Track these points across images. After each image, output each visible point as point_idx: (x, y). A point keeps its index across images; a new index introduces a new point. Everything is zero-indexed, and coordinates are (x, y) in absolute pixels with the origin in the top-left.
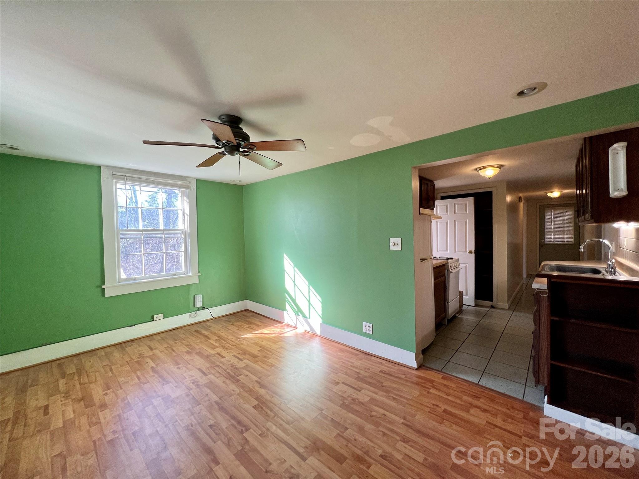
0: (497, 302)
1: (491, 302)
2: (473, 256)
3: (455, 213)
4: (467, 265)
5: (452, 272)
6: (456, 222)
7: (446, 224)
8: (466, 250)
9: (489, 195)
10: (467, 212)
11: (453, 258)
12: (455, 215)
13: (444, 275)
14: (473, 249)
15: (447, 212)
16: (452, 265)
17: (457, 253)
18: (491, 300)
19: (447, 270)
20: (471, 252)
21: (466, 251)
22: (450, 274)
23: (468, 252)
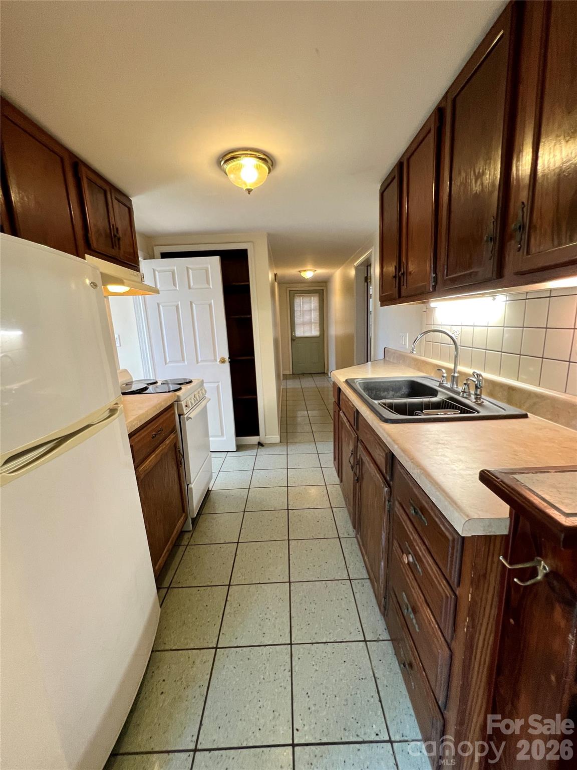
0: (265, 436)
1: (258, 437)
2: (227, 367)
3: (190, 288)
4: (219, 385)
5: (190, 418)
6: (194, 306)
7: (175, 309)
8: (214, 358)
9: (242, 256)
10: (211, 287)
11: (191, 382)
12: (190, 290)
13: (174, 430)
14: (226, 355)
15: (175, 284)
16: (191, 401)
17: (200, 364)
18: (257, 433)
19: (180, 415)
20: (223, 361)
21: (215, 360)
22: (186, 422)
23: (219, 360)
